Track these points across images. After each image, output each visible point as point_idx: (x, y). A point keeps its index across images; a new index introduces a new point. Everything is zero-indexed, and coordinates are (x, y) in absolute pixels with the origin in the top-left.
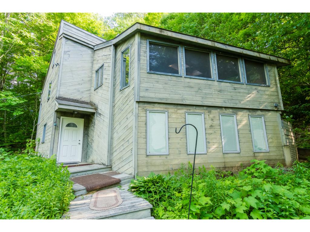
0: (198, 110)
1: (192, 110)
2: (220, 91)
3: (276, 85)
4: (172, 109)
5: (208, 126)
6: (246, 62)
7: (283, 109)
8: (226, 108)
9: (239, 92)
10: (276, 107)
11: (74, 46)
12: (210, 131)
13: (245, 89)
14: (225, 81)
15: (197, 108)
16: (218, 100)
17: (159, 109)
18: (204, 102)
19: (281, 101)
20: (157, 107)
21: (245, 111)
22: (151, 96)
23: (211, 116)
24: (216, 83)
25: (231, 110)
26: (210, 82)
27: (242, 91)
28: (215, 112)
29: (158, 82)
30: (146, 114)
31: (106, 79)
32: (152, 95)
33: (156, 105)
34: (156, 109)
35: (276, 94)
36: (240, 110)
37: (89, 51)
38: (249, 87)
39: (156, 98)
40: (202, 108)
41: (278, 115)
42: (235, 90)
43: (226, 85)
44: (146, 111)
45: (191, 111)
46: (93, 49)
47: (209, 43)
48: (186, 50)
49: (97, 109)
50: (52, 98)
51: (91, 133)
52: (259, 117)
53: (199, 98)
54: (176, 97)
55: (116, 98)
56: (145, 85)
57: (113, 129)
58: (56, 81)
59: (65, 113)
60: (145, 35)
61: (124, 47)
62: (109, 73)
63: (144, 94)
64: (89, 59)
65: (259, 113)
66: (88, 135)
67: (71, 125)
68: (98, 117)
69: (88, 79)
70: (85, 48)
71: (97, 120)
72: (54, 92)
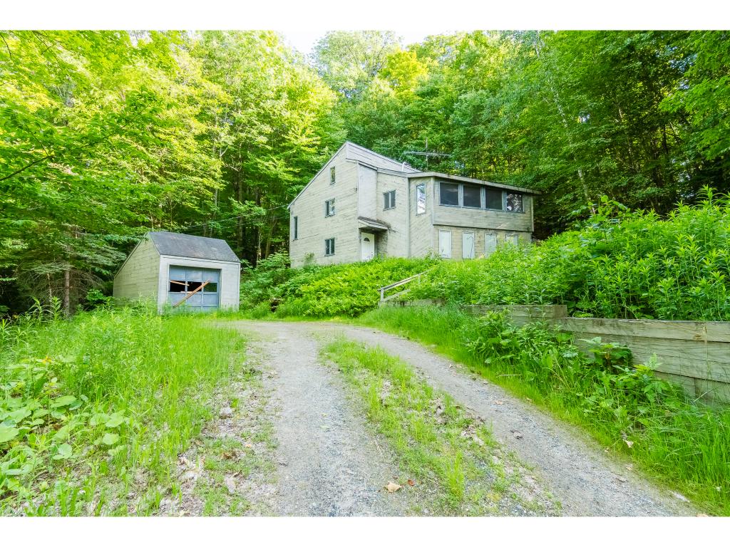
0: (470, 231)
1: (466, 230)
2: (486, 217)
3: (531, 211)
4: (454, 230)
5: (476, 241)
6: (508, 194)
7: (533, 231)
8: (490, 229)
9: (501, 218)
10: (528, 229)
11: (365, 170)
12: (478, 245)
14: (490, 209)
15: (470, 229)
16: (484, 224)
17: (446, 230)
18: (475, 225)
19: (533, 225)
20: (445, 228)
21: (504, 232)
22: (441, 221)
23: (479, 235)
24: (484, 211)
25: (493, 231)
26: (479, 211)
27: (503, 217)
28: (482, 232)
29: (446, 211)
30: (439, 232)
31: (400, 204)
33: (445, 226)
35: (529, 219)
36: (499, 231)
37: (374, 173)
38: (509, 213)
39: (444, 222)
40: (473, 229)
41: (529, 235)
42: (498, 216)
43: (491, 212)
44: (439, 230)
46: (376, 171)
48: (464, 187)
49: (389, 227)
50: (345, 216)
51: (382, 246)
52: (514, 236)
53: (471, 222)
54: (458, 221)
55: (411, 220)
56: (438, 214)
57: (410, 242)
58: (351, 202)
59: (363, 230)
60: (436, 178)
61: (419, 182)
62: (404, 199)
63: (438, 220)
64: (374, 181)
65: (514, 233)
66: (377, 248)
67: (367, 240)
68: (392, 234)
69: (374, 199)
70: (371, 171)
71: (390, 236)
72: (348, 211)
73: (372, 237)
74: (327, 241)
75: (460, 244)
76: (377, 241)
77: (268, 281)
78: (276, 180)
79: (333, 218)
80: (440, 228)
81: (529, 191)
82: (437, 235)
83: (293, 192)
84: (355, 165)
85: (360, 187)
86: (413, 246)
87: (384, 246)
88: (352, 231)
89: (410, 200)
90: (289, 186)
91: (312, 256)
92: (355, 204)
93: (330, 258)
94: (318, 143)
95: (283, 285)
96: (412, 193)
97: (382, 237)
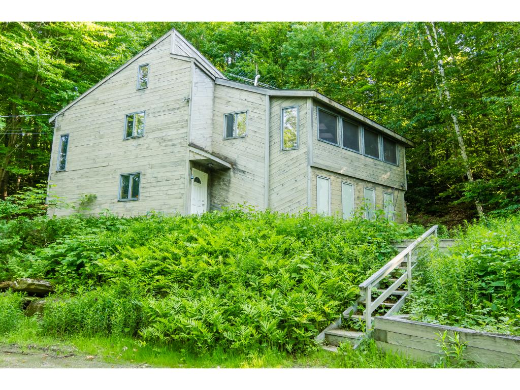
0: (350, 181)
2: (366, 165)
4: (333, 177)
5: (356, 196)
6: (384, 139)
7: (406, 190)
8: (368, 182)
9: (378, 169)
10: (402, 186)
11: (201, 76)
12: (358, 202)
13: (382, 166)
14: (369, 156)
15: (350, 179)
16: (364, 174)
17: (325, 176)
18: (356, 175)
19: (406, 182)
20: (324, 174)
21: (381, 187)
23: (359, 188)
24: (363, 157)
25: (371, 185)
26: (358, 156)
27: (380, 167)
28: (361, 184)
29: (325, 149)
30: (316, 178)
31: (255, 132)
32: (321, 162)
33: (323, 171)
34: (322, 175)
35: (403, 174)
36: (378, 185)
38: (385, 164)
39: (323, 165)
40: (352, 179)
41: (403, 194)
42: (375, 165)
43: (370, 160)
44: (317, 175)
45: (345, 181)
46: (214, 81)
47: (361, 118)
48: (344, 121)
49: (233, 164)
50: (162, 140)
51: (219, 192)
52: (390, 194)
53: (351, 170)
54: (337, 166)
55: (272, 157)
56: (316, 152)
57: (270, 190)
58: (178, 119)
59: (195, 164)
60: (315, 101)
61: (286, 104)
62: (263, 126)
63: (316, 160)
64: (211, 94)
65: (390, 190)
66: (211, 195)
67: (197, 180)
68: (239, 175)
69: (210, 122)
70: (208, 80)
71: (235, 178)
72: (171, 133)
73: (204, 177)
74: (126, 178)
75: (339, 198)
76: (211, 185)
77: (10, 242)
78: (32, 76)
79: (140, 141)
80: (318, 172)
81: (404, 140)
82: (315, 183)
83: (62, 100)
84: (188, 65)
85: (194, 99)
86: (274, 197)
87: (223, 193)
88: (176, 164)
89: (270, 128)
90: (56, 90)
91: (91, 200)
92: (186, 123)
93: (129, 205)
94: (111, 36)
95: (48, 251)
96: (275, 119)
97: (220, 178)
